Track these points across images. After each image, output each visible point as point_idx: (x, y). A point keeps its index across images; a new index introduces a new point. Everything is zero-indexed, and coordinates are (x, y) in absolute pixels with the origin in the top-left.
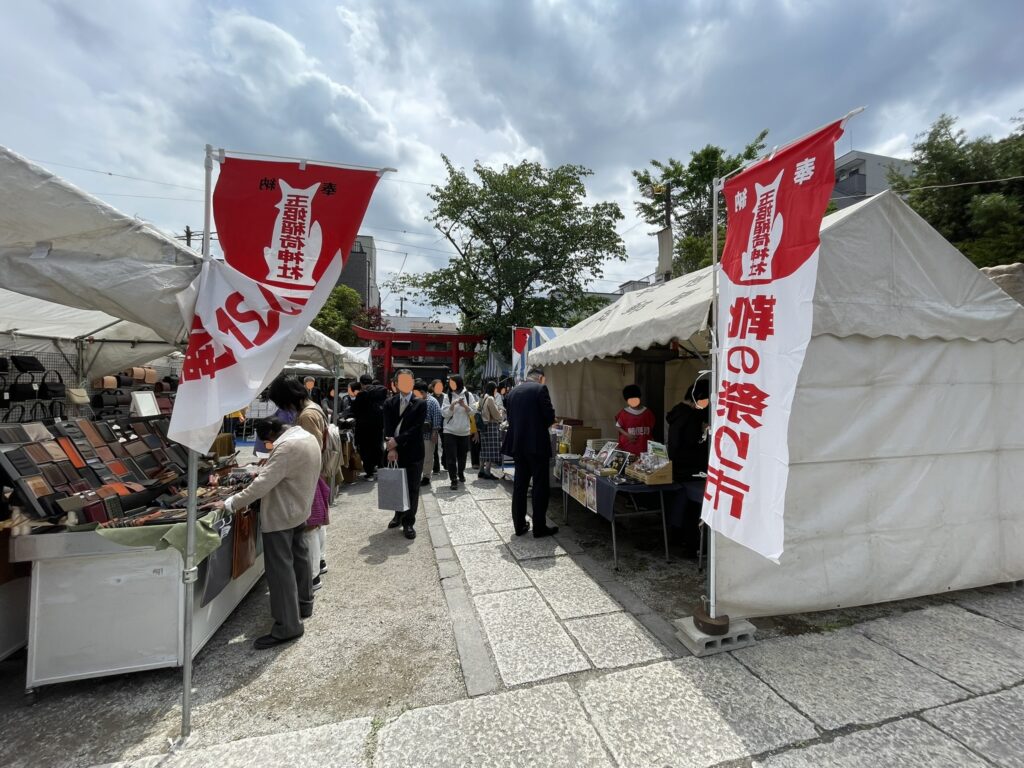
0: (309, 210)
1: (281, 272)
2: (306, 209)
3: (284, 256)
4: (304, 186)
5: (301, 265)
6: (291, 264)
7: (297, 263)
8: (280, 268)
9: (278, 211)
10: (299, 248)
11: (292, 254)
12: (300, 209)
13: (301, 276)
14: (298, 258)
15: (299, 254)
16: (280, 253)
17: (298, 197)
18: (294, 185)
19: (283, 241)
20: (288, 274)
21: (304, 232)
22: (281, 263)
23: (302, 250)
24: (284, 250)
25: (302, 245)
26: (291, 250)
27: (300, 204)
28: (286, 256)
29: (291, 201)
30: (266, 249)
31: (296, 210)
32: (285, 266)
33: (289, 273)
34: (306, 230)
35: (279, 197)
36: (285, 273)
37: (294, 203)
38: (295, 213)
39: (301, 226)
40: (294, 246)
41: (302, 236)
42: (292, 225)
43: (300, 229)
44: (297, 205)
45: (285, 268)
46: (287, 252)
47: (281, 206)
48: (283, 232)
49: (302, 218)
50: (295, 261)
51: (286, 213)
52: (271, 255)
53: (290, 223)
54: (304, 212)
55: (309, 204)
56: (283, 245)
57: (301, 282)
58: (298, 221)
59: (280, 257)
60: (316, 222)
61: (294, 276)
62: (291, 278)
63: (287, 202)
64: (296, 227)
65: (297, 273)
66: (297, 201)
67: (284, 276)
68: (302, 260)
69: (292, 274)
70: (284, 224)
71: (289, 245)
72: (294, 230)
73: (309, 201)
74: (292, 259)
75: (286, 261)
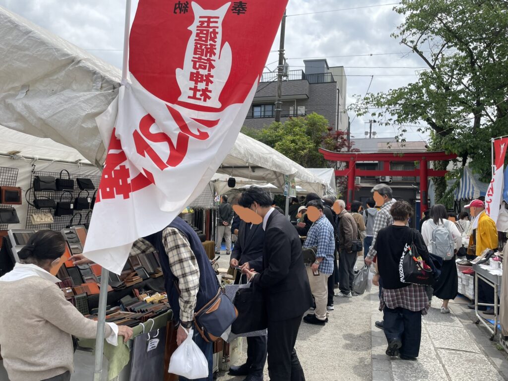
0: (219, 30)
1: (191, 93)
2: (217, 30)
3: (195, 77)
4: (215, 7)
5: (210, 87)
6: (202, 86)
7: (207, 85)
8: (191, 89)
9: (190, 33)
10: (209, 70)
11: (202, 76)
12: (211, 30)
13: (209, 98)
14: (208, 79)
15: (209, 76)
16: (192, 74)
17: (209, 18)
18: (205, 7)
19: (195, 63)
20: (198, 96)
21: (215, 54)
22: (192, 85)
23: (213, 72)
24: (195, 71)
25: (212, 67)
26: (202, 72)
27: (211, 25)
28: (197, 77)
29: (202, 22)
30: (178, 70)
31: (208, 31)
32: (196, 87)
33: (198, 94)
34: (217, 51)
35: (191, 20)
36: (195, 94)
37: (206, 24)
38: (207, 34)
39: (213, 47)
40: (205, 68)
41: (213, 58)
42: (203, 47)
43: (211, 51)
44: (208, 26)
45: (195, 90)
46: (198, 73)
47: (193, 28)
48: (195, 53)
49: (213, 39)
50: (204, 83)
51: (198, 35)
52: (183, 78)
53: (202, 45)
54: (215, 33)
55: (219, 25)
56: (194, 67)
57: (208, 104)
58: (209, 42)
59: (191, 79)
60: (227, 44)
61: (202, 98)
62: (200, 99)
63: (199, 24)
64: (207, 49)
65: (205, 94)
66: (209, 22)
67: (194, 97)
68: (212, 82)
69: (201, 95)
70: (196, 46)
71: (200, 67)
72: (206, 52)
73: (220, 21)
74: (201, 81)
75: (196, 83)
